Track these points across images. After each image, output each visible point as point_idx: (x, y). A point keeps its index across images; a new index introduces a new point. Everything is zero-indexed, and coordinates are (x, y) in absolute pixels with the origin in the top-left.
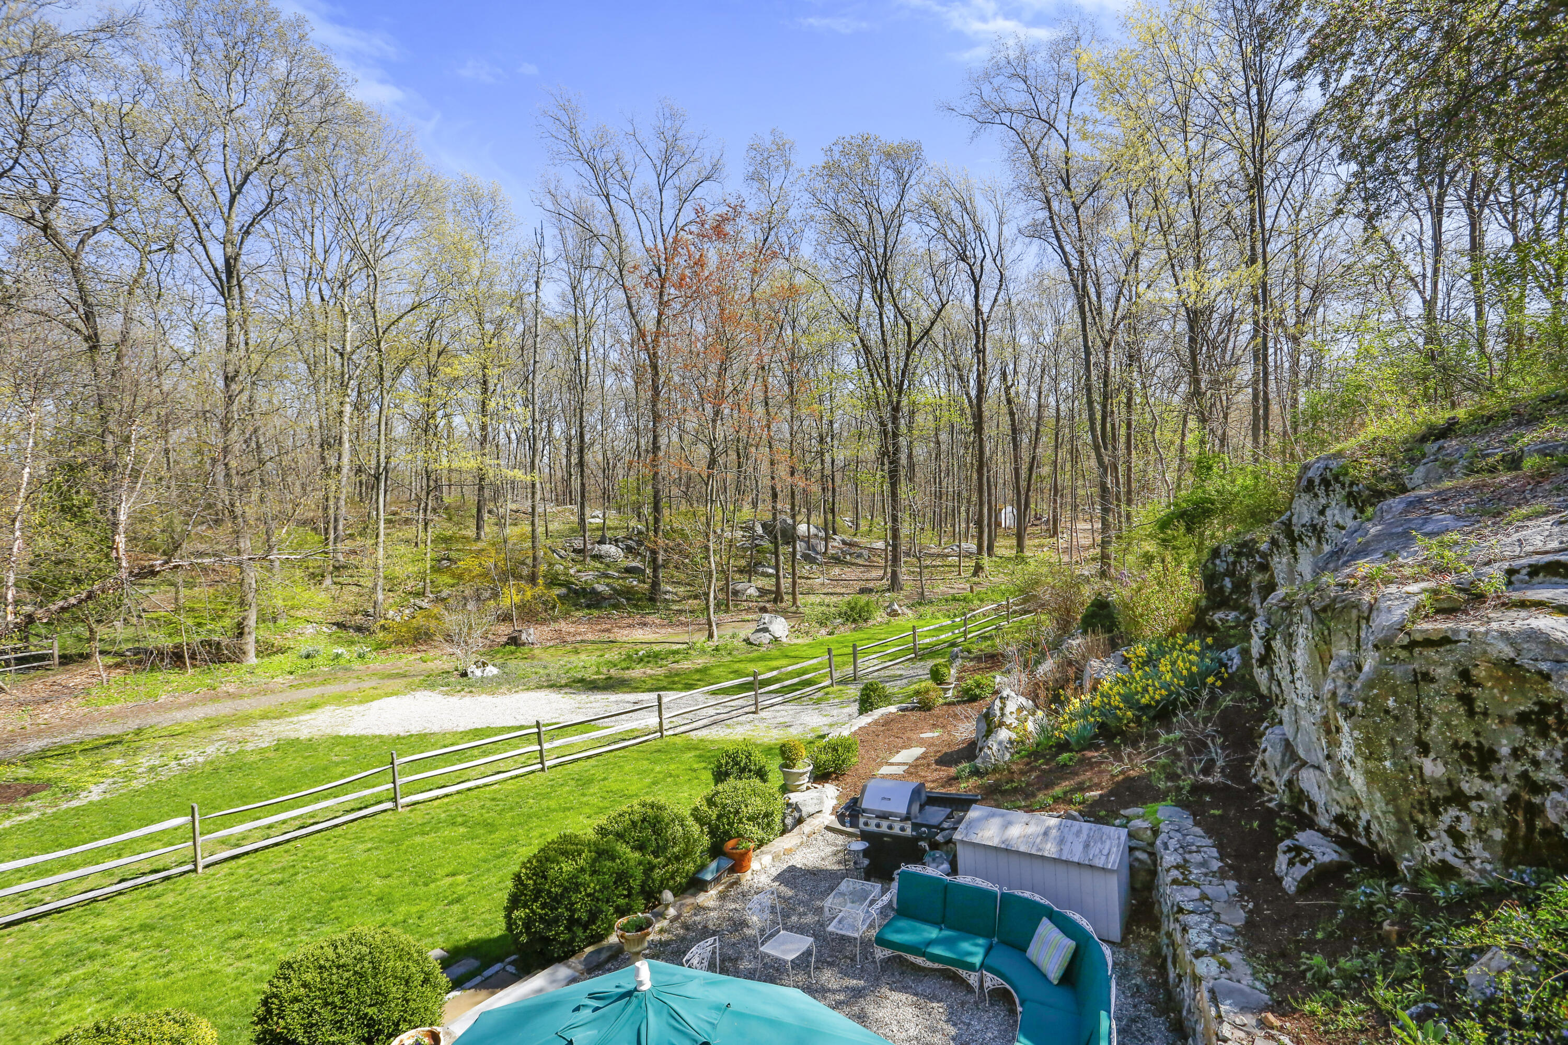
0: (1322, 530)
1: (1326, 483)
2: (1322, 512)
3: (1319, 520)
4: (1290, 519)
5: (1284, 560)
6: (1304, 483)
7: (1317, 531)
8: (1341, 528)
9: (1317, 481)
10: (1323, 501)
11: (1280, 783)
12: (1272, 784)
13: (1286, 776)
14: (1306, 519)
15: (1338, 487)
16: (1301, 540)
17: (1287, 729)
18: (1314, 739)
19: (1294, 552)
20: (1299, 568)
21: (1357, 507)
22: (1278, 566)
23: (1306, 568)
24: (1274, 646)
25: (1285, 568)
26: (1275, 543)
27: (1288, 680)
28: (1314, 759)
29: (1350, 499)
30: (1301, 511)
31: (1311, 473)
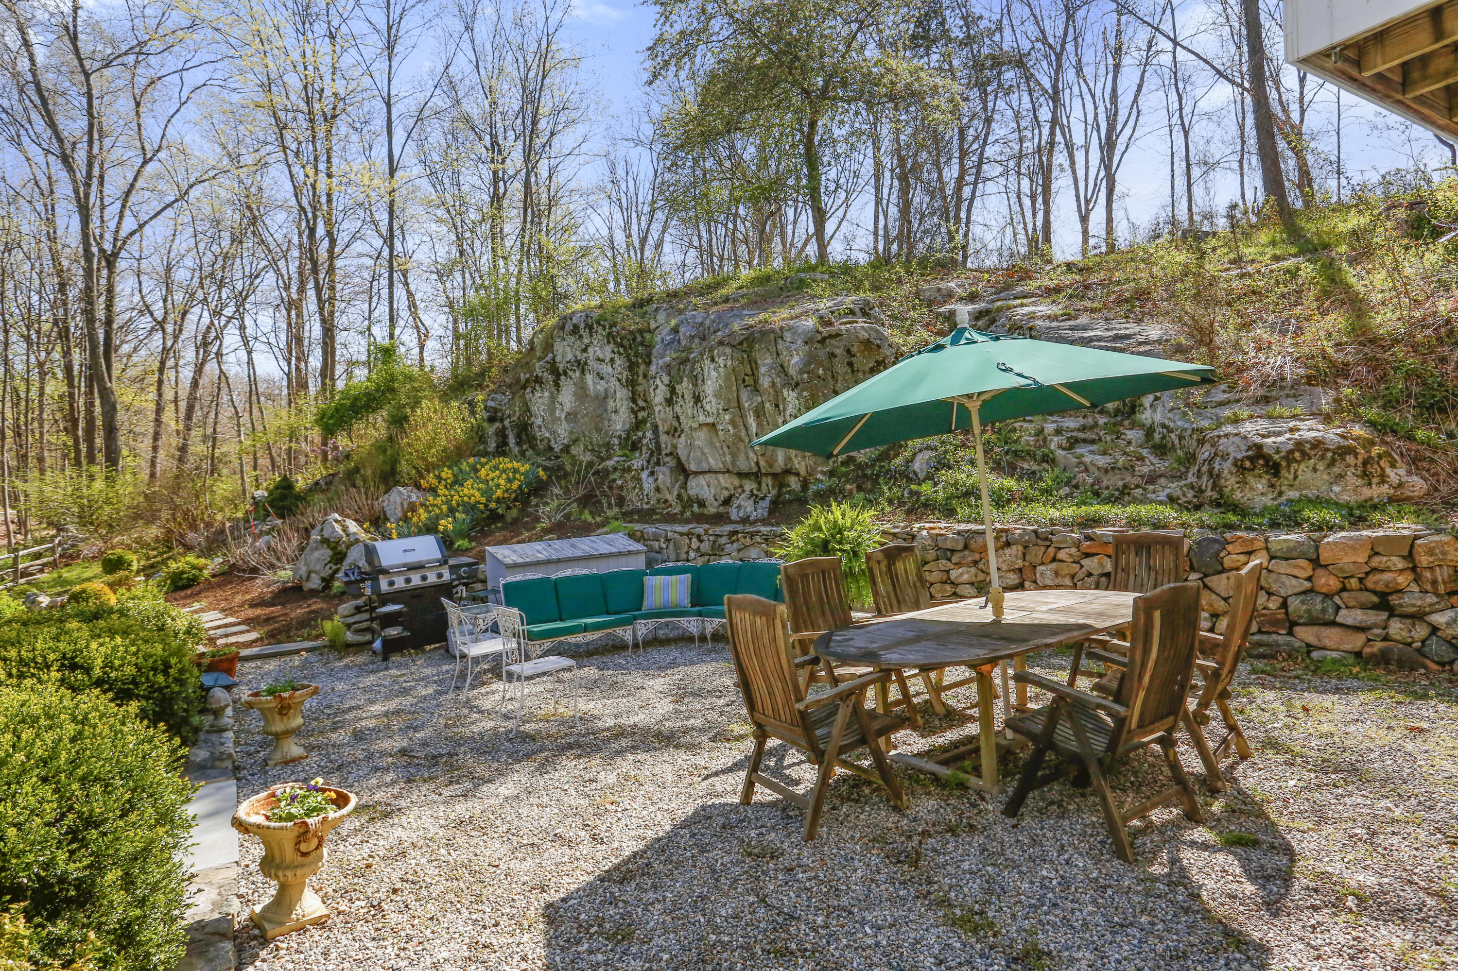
0: (586, 363)
1: (590, 328)
2: (585, 350)
3: (581, 357)
4: (554, 359)
5: (547, 394)
6: (569, 327)
7: (582, 366)
8: (599, 360)
9: (582, 326)
10: (586, 341)
11: (671, 498)
12: (666, 501)
13: (675, 493)
14: (570, 357)
15: (600, 329)
16: (565, 373)
17: (682, 453)
18: (707, 451)
19: (557, 385)
20: (560, 398)
21: (615, 343)
22: (539, 400)
23: (567, 397)
24: (679, 388)
25: (546, 401)
26: (538, 380)
27: (690, 412)
28: (705, 467)
29: (609, 338)
30: (564, 351)
31: (575, 320)
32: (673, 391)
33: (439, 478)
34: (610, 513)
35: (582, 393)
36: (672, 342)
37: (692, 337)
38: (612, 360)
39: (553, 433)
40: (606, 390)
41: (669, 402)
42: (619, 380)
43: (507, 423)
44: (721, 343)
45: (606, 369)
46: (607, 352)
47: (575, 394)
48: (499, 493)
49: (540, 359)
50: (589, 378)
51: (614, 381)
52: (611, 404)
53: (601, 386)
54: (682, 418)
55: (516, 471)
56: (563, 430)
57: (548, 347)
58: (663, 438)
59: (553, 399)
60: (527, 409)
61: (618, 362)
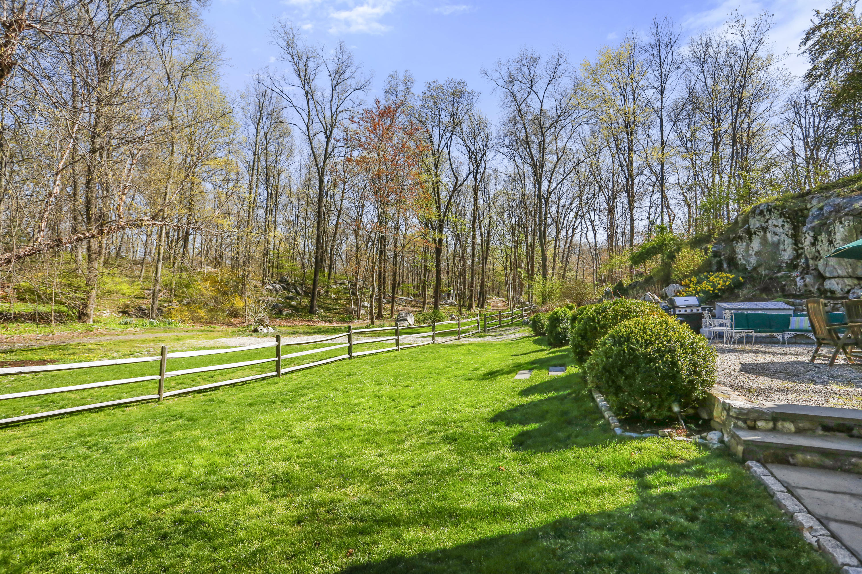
0: (767, 228)
1: (770, 211)
2: (767, 222)
3: (765, 225)
4: (749, 227)
5: (744, 244)
6: (757, 211)
8: (775, 226)
9: (765, 210)
10: (767, 217)
11: (814, 289)
12: (810, 290)
13: (816, 287)
14: (758, 225)
15: (776, 211)
16: (755, 233)
17: (821, 268)
18: (837, 267)
19: (750, 239)
20: (752, 245)
21: (785, 217)
22: (740, 248)
23: (756, 244)
24: (819, 238)
25: (744, 247)
26: (740, 238)
27: (826, 248)
28: (835, 274)
29: (781, 215)
30: (755, 223)
31: (761, 208)
32: (816, 239)
33: (690, 281)
34: (776, 295)
35: (764, 241)
36: (818, 215)
37: (830, 212)
38: (783, 226)
39: (748, 262)
40: (779, 240)
41: (813, 244)
42: (787, 235)
43: (722, 257)
44: (847, 214)
45: (779, 230)
46: (780, 222)
47: (761, 243)
48: (719, 286)
49: (741, 227)
50: (769, 235)
51: (783, 236)
52: (782, 247)
53: (776, 239)
54: (821, 252)
55: (728, 278)
56: (753, 261)
57: (746, 221)
58: (811, 262)
59: (748, 245)
60: (734, 251)
61: (786, 226)
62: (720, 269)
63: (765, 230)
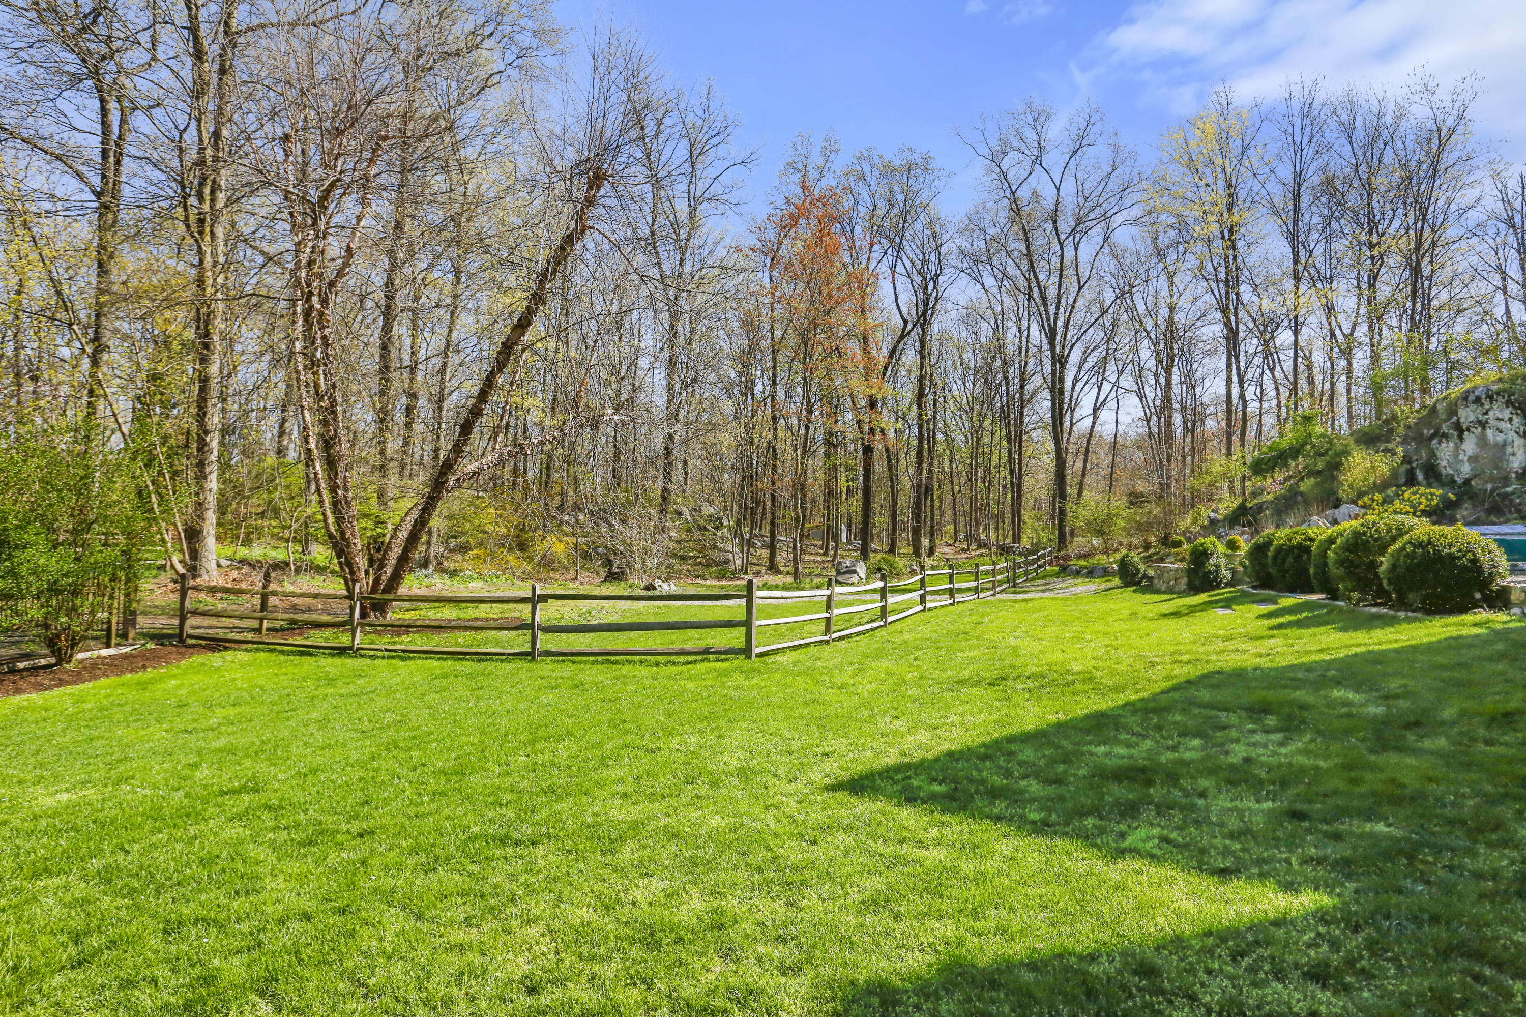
0: (1487, 422)
1: (1490, 398)
2: (1486, 413)
3: (1483, 418)
4: (1458, 420)
5: (1451, 444)
6: (1472, 398)
9: (1484, 396)
10: (1487, 407)
14: (1472, 418)
15: (1500, 398)
16: (1468, 430)
19: (1461, 438)
20: (1463, 447)
21: (1514, 407)
22: (1445, 450)
23: (1470, 445)
25: (1451, 449)
26: (1445, 436)
29: (1508, 403)
30: (1467, 415)
31: (1477, 393)
33: (1373, 500)
34: (1509, 517)
35: (1482, 441)
38: (1511, 420)
39: (1458, 472)
40: (1505, 441)
42: (1517, 433)
43: (1415, 465)
45: (1505, 426)
46: (1507, 414)
47: (1477, 444)
48: (1422, 507)
49: (1445, 421)
50: (1489, 433)
51: (1512, 433)
52: (1509, 450)
53: (1500, 438)
55: (1432, 494)
56: (1465, 469)
57: (1452, 411)
59: (1457, 448)
60: (1433, 455)
61: (1516, 420)
62: (1411, 481)
63: (1483, 425)
